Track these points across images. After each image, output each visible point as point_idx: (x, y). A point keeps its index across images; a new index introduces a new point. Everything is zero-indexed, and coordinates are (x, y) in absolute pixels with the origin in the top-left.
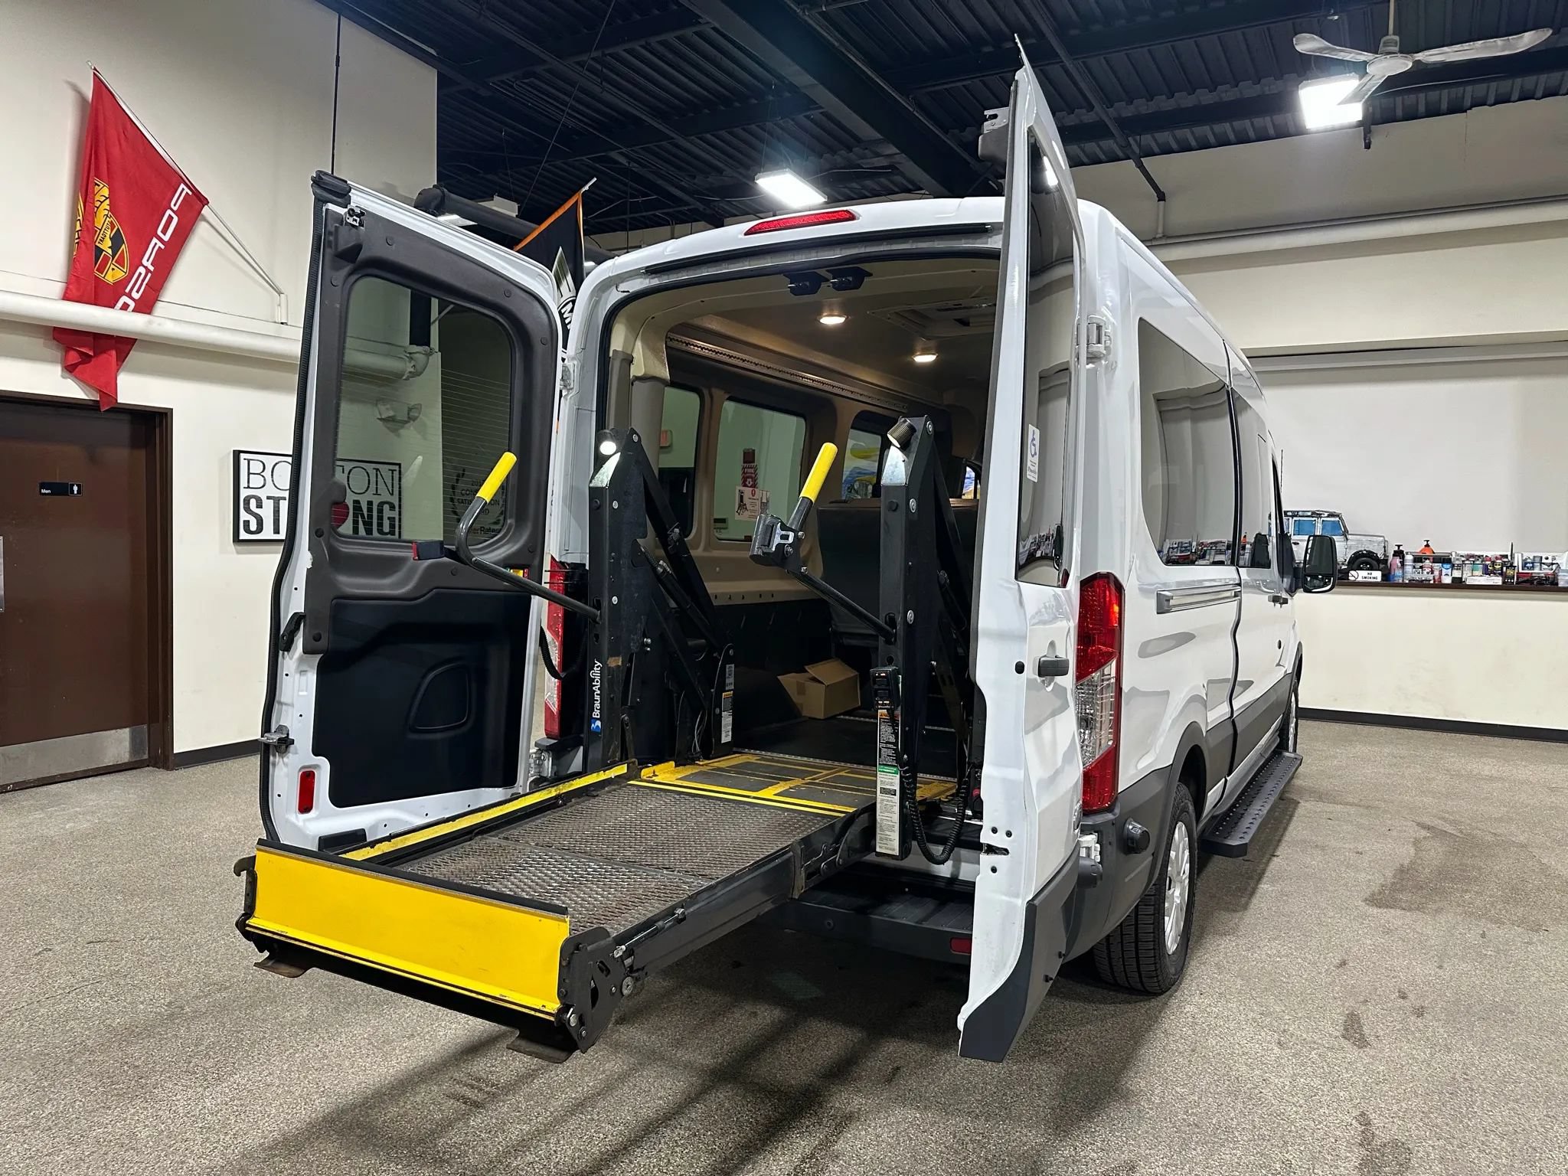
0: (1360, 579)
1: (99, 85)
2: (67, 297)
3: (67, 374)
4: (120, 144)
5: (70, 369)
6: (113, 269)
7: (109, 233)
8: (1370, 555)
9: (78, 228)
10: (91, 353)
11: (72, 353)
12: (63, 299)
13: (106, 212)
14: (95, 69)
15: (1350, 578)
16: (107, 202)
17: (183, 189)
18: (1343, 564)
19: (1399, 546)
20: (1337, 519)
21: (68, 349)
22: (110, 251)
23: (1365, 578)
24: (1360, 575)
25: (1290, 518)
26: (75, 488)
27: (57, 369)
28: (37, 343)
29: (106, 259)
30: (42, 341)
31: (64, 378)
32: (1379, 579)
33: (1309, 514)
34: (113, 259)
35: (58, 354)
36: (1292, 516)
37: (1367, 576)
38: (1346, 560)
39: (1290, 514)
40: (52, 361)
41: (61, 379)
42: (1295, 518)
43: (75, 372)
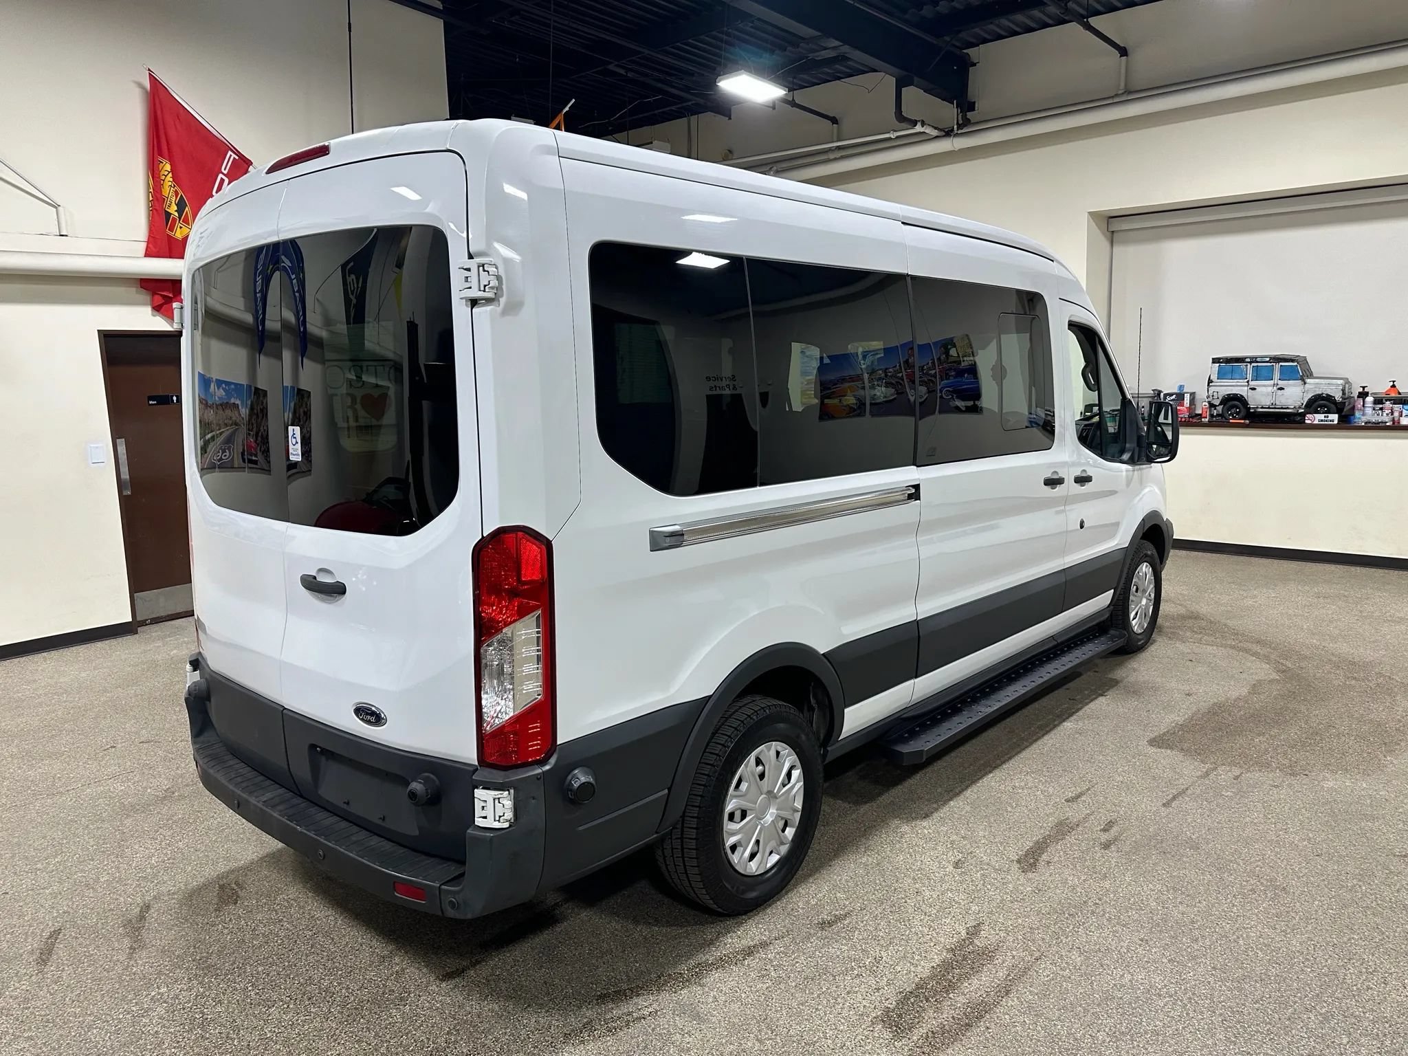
0: (1316, 422)
1: (153, 80)
2: (148, 254)
3: (156, 313)
4: (176, 128)
5: (157, 308)
6: (181, 227)
7: (174, 200)
8: (1329, 398)
9: (151, 199)
10: (171, 295)
11: (157, 296)
12: (145, 256)
13: (170, 183)
14: (149, 70)
15: (1307, 421)
16: (170, 175)
17: (231, 156)
18: (1300, 408)
19: (1364, 388)
20: (1296, 364)
21: (154, 294)
22: (176, 214)
23: (1322, 421)
24: (1318, 418)
25: (1249, 364)
26: (175, 398)
27: (149, 309)
28: (133, 292)
29: (174, 220)
30: (134, 289)
31: (154, 316)
32: (1336, 422)
33: (1268, 359)
34: (179, 221)
35: (148, 298)
36: (1251, 363)
37: (1323, 418)
38: (1303, 404)
39: (1248, 360)
40: (145, 304)
41: (153, 317)
42: (1253, 364)
43: (162, 310)
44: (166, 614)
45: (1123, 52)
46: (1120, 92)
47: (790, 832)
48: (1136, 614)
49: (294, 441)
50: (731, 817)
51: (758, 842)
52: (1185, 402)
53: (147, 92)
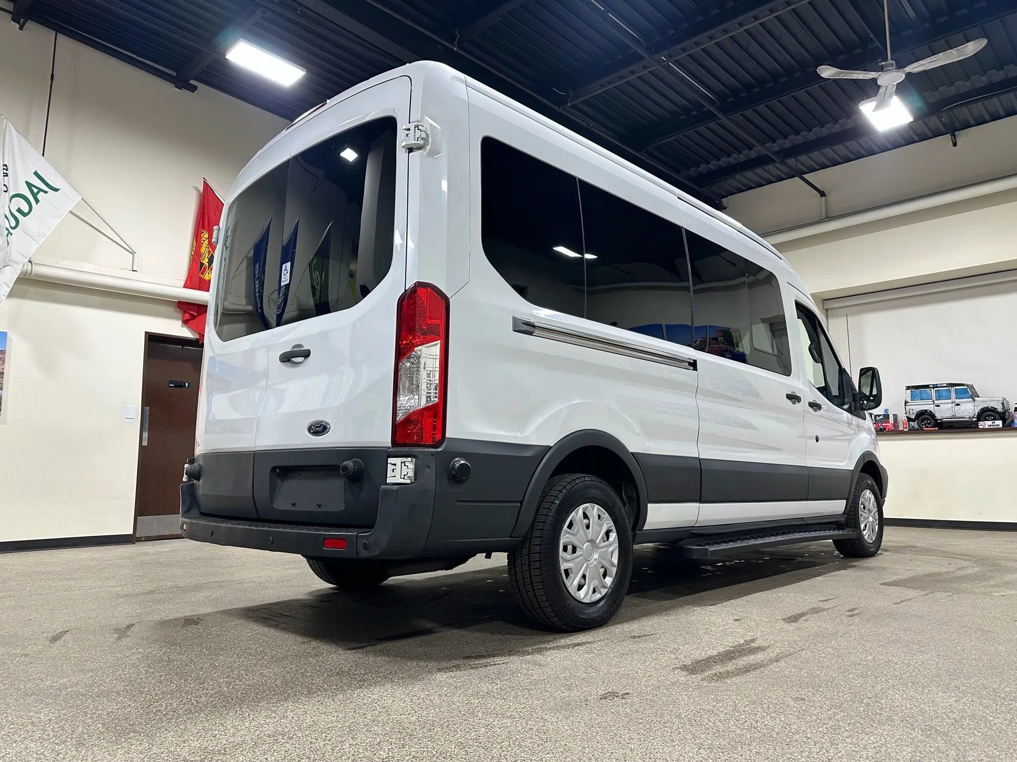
0: (987, 427)
1: (206, 185)
2: (185, 286)
3: (184, 325)
4: (215, 214)
5: (185, 322)
6: (209, 273)
7: (207, 255)
8: (994, 410)
9: (193, 254)
10: (196, 314)
11: (186, 314)
12: (184, 287)
13: (206, 245)
14: (204, 178)
15: (980, 427)
16: (207, 240)
18: (973, 417)
20: (966, 387)
21: (185, 312)
22: (207, 264)
23: (991, 426)
24: (987, 424)
25: (932, 389)
26: (187, 384)
27: (180, 322)
28: (171, 310)
29: (205, 268)
30: (173, 309)
31: (183, 327)
32: (1001, 426)
33: (945, 385)
34: (208, 269)
35: (180, 315)
36: (933, 388)
37: (992, 424)
38: (975, 415)
39: (932, 386)
40: (178, 319)
41: (182, 328)
42: (935, 389)
43: (188, 324)
44: (156, 535)
45: (822, 194)
46: (823, 218)
47: (609, 581)
48: (866, 526)
49: (285, 272)
50: (565, 549)
51: (584, 576)
52: (890, 420)
53: (200, 193)
